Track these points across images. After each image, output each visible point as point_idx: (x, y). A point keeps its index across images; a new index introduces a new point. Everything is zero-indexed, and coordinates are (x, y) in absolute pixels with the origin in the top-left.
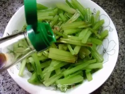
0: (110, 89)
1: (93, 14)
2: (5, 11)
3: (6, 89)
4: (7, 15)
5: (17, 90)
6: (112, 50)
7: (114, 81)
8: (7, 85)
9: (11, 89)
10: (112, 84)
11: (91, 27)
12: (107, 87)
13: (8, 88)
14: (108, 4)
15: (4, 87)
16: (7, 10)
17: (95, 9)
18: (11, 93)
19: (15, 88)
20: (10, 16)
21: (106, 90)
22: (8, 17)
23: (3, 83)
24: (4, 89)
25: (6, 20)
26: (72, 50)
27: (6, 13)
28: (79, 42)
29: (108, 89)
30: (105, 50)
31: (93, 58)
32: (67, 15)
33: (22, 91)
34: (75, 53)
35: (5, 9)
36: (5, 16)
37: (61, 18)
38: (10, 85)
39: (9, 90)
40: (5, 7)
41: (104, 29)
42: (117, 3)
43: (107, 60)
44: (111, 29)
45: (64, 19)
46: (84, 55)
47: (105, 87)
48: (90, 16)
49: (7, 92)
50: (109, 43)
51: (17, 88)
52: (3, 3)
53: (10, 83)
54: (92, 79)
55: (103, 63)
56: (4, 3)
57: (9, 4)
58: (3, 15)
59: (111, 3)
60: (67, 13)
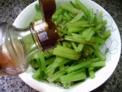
0: (112, 88)
1: (96, 14)
2: (11, 12)
3: (10, 86)
4: (13, 15)
5: (21, 87)
6: (115, 49)
7: (116, 81)
8: (10, 82)
9: (15, 86)
10: (114, 83)
11: (94, 27)
12: (109, 86)
13: (12, 85)
14: (110, 6)
15: (8, 83)
16: (13, 11)
17: (98, 10)
18: (15, 90)
19: (18, 85)
20: (15, 16)
21: (109, 90)
22: (14, 17)
23: (7, 80)
24: (8, 86)
25: (12, 20)
26: (76, 47)
27: (12, 13)
28: (83, 40)
29: (110, 88)
30: (108, 50)
31: (96, 57)
32: (71, 15)
33: (25, 88)
34: (79, 50)
35: (11, 10)
36: (11, 16)
37: (66, 17)
38: (14, 82)
39: (12, 87)
40: (11, 8)
41: (107, 29)
42: (119, 7)
43: (110, 59)
44: (113, 29)
45: (69, 19)
46: (88, 53)
47: (107, 87)
48: (93, 16)
49: (10, 89)
50: (111, 42)
51: (21, 85)
52: (9, 4)
53: (14, 79)
54: (94, 77)
55: (106, 61)
56: (11, 3)
57: (15, 5)
58: (9, 15)
59: (113, 6)
60: (71, 13)
